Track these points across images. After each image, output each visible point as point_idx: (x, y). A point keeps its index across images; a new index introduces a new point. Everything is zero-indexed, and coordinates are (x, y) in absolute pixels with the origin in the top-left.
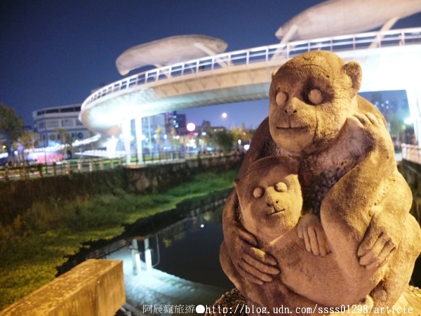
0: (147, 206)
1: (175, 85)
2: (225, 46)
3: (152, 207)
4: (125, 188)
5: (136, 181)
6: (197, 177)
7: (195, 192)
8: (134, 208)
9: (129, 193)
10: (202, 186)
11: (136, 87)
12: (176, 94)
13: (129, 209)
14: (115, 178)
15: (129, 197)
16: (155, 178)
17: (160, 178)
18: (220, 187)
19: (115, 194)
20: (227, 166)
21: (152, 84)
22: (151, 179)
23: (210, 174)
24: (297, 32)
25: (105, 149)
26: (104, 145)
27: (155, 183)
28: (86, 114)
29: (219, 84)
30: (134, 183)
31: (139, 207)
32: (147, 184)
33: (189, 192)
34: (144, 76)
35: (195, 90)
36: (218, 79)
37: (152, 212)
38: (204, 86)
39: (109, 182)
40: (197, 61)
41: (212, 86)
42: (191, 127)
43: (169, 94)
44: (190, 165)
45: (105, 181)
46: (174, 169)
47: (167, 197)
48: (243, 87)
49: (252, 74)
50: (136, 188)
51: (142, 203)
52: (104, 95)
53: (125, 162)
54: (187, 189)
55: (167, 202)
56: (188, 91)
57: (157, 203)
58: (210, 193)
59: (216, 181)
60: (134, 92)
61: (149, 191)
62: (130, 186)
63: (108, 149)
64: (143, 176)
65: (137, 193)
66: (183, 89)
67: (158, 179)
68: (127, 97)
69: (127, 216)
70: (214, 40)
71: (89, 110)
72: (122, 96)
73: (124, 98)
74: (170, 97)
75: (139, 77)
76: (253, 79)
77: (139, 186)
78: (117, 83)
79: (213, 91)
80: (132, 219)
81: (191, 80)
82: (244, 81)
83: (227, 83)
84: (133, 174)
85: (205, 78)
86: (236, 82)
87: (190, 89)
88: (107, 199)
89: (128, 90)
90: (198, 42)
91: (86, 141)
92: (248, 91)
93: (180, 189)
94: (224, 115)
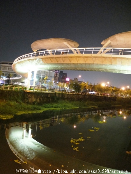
0: (29, 109)
1: (51, 59)
2: (78, 45)
3: (32, 110)
4: (23, 100)
5: (29, 98)
6: (59, 101)
7: (55, 107)
8: (23, 109)
9: (24, 102)
10: (59, 105)
11: (35, 57)
12: (51, 63)
13: (20, 109)
14: (19, 95)
15: (23, 104)
16: (39, 98)
17: (41, 99)
18: (68, 107)
19: (17, 102)
20: (76, 99)
21: (41, 57)
22: (37, 98)
23: (66, 101)
24: (110, 43)
25: (24, 83)
26: (24, 81)
27: (38, 100)
28: (14, 66)
29: (70, 61)
30: (28, 99)
31: (25, 109)
32: (34, 100)
33: (52, 107)
34: (39, 53)
35: (59, 62)
36: (70, 59)
37: (30, 112)
38: (64, 61)
39: (15, 96)
40: (62, 50)
41: (67, 61)
42: (68, 79)
43: (48, 63)
44: (57, 95)
45: (14, 95)
46: (49, 96)
47: (40, 107)
48: (81, 64)
49: (85, 59)
50: (28, 101)
51: (27, 108)
52: (21, 59)
53: (26, 89)
54: (51, 105)
55: (40, 109)
56: (57, 62)
57: (34, 109)
58: (62, 109)
59: (67, 104)
60: (33, 59)
61: (34, 103)
62: (26, 100)
63: (25, 83)
64: (33, 96)
65: (28, 103)
66: (55, 61)
67: (40, 99)
68: (31, 61)
69: (19, 111)
70: (73, 42)
71: (15, 64)
72: (29, 60)
73: (29, 61)
74: (48, 64)
75: (37, 53)
76: (85, 61)
77: (30, 100)
78: (27, 54)
79: (68, 64)
80: (20, 113)
81: (58, 58)
82: (81, 61)
83: (74, 61)
84: (28, 95)
85: (64, 57)
86: (78, 61)
87: (58, 61)
88: (12, 103)
89: (31, 58)
90: (65, 42)
91: (16, 78)
92: (84, 66)
93: (49, 105)
94: (80, 76)
